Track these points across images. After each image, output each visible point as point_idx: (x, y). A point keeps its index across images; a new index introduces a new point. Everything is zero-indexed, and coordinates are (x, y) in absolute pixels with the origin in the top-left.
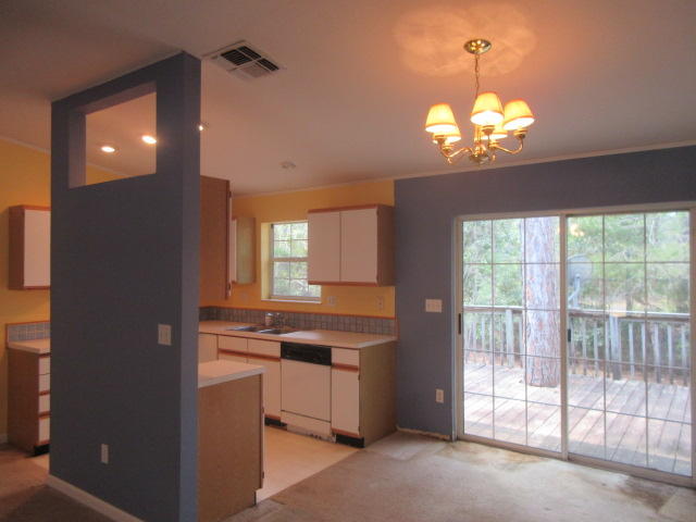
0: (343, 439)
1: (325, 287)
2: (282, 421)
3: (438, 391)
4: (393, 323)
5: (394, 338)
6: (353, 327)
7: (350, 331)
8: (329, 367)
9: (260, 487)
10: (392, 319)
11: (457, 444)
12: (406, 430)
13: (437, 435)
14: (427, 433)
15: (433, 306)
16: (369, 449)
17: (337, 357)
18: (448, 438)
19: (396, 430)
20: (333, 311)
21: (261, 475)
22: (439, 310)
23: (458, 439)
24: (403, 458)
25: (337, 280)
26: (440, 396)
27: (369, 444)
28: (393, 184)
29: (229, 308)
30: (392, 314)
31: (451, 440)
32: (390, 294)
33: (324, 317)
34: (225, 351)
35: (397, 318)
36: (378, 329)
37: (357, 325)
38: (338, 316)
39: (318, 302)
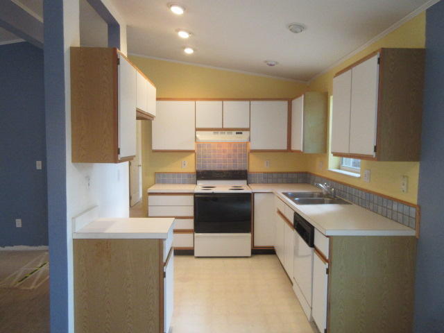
4: (413, 212)
6: (380, 209)
7: (377, 212)
8: (311, 249)
10: (414, 206)
20: (366, 187)
28: (424, 17)
33: (360, 192)
34: (280, 213)
35: (418, 207)
36: (400, 216)
37: (382, 206)
38: (370, 192)
39: (358, 175)
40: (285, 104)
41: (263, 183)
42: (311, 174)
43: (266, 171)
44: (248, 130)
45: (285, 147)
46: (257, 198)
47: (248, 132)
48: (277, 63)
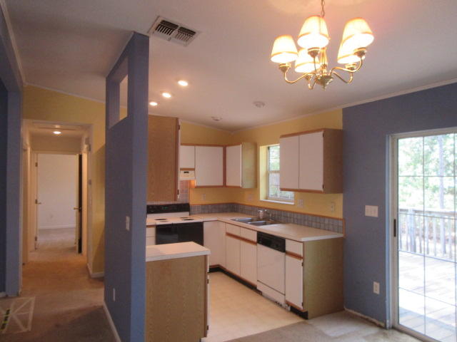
0: (294, 310)
1: (297, 193)
2: (258, 288)
3: (375, 283)
4: (341, 223)
5: (341, 235)
6: (314, 224)
7: (312, 227)
8: (284, 254)
9: (205, 336)
10: (341, 219)
11: (391, 332)
12: (351, 311)
13: (374, 320)
14: (366, 317)
15: (371, 211)
16: (310, 322)
17: (289, 246)
18: (382, 324)
19: (344, 310)
20: (302, 211)
21: (206, 328)
22: (376, 215)
23: (394, 328)
24: (332, 335)
25: (297, 188)
26: (376, 288)
27: (313, 318)
28: (341, 112)
29: (243, 205)
30: (340, 216)
31: (385, 328)
32: (339, 199)
33: (295, 215)
34: (229, 235)
35: (344, 219)
36: (331, 227)
37: (316, 222)
38: (304, 214)
39: (293, 204)
40: (221, 149)
41: (209, 213)
42: (238, 204)
43: (204, 203)
44: (194, 169)
45: (221, 183)
46: (205, 226)
47: (193, 172)
48: (221, 119)
